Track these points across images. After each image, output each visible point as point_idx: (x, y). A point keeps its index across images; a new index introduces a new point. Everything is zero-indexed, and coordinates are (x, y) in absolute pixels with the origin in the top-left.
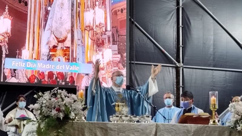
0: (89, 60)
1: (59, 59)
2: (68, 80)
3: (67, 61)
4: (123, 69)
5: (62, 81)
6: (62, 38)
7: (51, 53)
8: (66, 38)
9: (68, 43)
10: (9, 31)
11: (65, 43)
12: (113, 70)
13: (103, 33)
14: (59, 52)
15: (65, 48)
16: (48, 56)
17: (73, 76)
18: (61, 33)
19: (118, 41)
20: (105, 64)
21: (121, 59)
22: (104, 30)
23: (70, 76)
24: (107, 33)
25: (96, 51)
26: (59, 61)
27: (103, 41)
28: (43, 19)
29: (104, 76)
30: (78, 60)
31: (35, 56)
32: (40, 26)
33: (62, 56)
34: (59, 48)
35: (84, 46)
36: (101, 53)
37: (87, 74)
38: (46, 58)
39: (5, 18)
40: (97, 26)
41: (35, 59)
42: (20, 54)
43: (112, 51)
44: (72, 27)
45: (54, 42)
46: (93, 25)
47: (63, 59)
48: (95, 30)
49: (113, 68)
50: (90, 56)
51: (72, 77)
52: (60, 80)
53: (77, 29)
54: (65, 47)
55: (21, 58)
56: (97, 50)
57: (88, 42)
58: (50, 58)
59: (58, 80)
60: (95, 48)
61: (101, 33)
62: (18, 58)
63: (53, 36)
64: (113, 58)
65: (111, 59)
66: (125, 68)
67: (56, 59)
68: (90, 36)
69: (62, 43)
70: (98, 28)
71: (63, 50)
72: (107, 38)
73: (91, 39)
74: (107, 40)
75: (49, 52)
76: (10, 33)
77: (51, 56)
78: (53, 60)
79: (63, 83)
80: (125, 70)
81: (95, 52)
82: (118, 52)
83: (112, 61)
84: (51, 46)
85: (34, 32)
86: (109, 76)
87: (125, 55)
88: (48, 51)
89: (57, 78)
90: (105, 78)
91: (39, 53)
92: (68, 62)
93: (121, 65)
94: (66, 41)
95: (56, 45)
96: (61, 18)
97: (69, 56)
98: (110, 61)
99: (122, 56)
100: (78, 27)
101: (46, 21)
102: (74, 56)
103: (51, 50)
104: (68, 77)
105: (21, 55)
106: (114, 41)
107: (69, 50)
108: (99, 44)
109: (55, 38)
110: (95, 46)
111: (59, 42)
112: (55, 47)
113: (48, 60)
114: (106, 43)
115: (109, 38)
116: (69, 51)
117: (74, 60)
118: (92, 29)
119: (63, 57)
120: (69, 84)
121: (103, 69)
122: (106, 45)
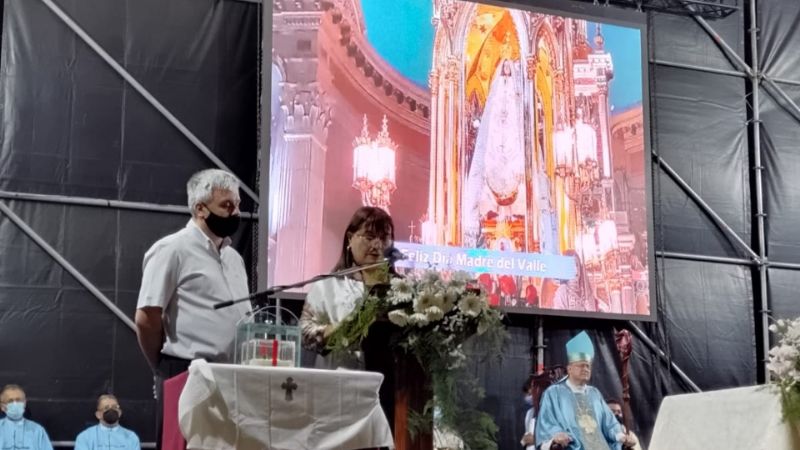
0: (567, 248)
1: (502, 243)
2: (523, 295)
3: (520, 249)
4: (643, 270)
5: (512, 298)
6: (506, 193)
7: (484, 230)
8: (515, 195)
9: (519, 206)
10: (392, 177)
11: (513, 206)
12: (620, 271)
13: (596, 183)
14: (502, 228)
15: (513, 219)
16: (478, 236)
17: (535, 285)
18: (503, 181)
19: (629, 203)
20: (602, 258)
21: (635, 245)
22: (597, 176)
23: (529, 284)
24: (603, 181)
25: (582, 225)
26: (502, 249)
27: (596, 203)
28: (463, 147)
29: (602, 285)
30: (544, 246)
31: (449, 237)
32: (457, 165)
33: (508, 237)
34: (500, 218)
35: (554, 214)
36: (592, 231)
37: (565, 282)
38: (474, 242)
39: (381, 145)
40: (580, 166)
41: (450, 244)
42: (418, 232)
43: (617, 225)
44: (528, 166)
45: (491, 204)
46: (573, 164)
47: (511, 245)
48: (577, 175)
49: (620, 267)
50: (569, 237)
51: (531, 288)
52: (506, 294)
53: (538, 172)
54: (514, 216)
55: (419, 243)
56: (584, 222)
57: (564, 204)
58: (483, 241)
59: (502, 294)
60: (579, 219)
61: (592, 183)
62: (414, 241)
63: (487, 189)
64: (618, 242)
65: (616, 246)
66: (647, 267)
67: (495, 245)
68: (567, 189)
69: (508, 207)
70: (583, 172)
71: (510, 222)
72: (604, 195)
73: (570, 198)
74: (604, 199)
75: (481, 227)
76: (394, 182)
78: (488, 246)
79: (514, 303)
80: (647, 272)
81: (579, 228)
82: (630, 230)
83: (618, 251)
84: (484, 214)
85: (445, 180)
86: (612, 285)
87: (645, 235)
88: (478, 224)
89: (499, 290)
90: (604, 289)
91: (458, 230)
92: (522, 251)
93: (636, 260)
94: (516, 203)
95: (494, 211)
96: (502, 146)
97: (523, 237)
98: (613, 251)
99: (638, 238)
100: (541, 169)
101: (470, 153)
102: (536, 238)
103: (483, 224)
104: (524, 287)
105: (420, 235)
106: (618, 201)
107: (523, 223)
108: (587, 210)
109: (492, 196)
110: (579, 214)
111: (501, 203)
112: (492, 215)
113: (478, 246)
114: (602, 206)
115: (608, 194)
116: (523, 226)
117: (535, 247)
118: (572, 174)
119: (512, 239)
120: (527, 305)
121: (597, 269)
122: (603, 211)
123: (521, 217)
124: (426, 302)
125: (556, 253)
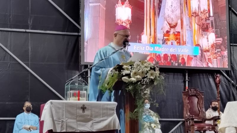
0: (196, 43)
1: (172, 42)
2: (180, 61)
3: (179, 44)
4: (225, 51)
5: (176, 63)
6: (173, 23)
7: (165, 38)
8: (177, 24)
10: (130, 19)
11: (176, 28)
12: (216, 52)
13: (207, 19)
14: (172, 36)
15: (176, 33)
16: (163, 40)
17: (184, 58)
19: (220, 26)
20: (210, 47)
21: (222, 42)
22: (208, 16)
23: (182, 57)
24: (210, 18)
25: (202, 35)
26: (172, 44)
27: (207, 26)
28: (157, 6)
29: (209, 57)
30: (188, 43)
31: (152, 40)
32: (155, 14)
33: (174, 40)
34: (171, 33)
35: (191, 31)
36: (206, 37)
37: (196, 56)
38: (161, 42)
39: (126, 7)
40: (201, 12)
41: (152, 43)
42: (140, 39)
43: (215, 34)
44: (182, 13)
46: (199, 12)
47: (175, 43)
48: (200, 16)
49: (217, 50)
50: (197, 39)
51: (183, 59)
52: (173, 61)
53: (185, 15)
54: (176, 32)
55: (141, 43)
56: (203, 34)
57: (195, 27)
58: (164, 42)
59: (172, 61)
60: (201, 33)
61: (206, 18)
62: (139, 42)
63: (166, 22)
64: (216, 41)
65: (215, 42)
66: (227, 50)
67: (169, 43)
68: (196, 21)
69: (174, 29)
70: (202, 15)
71: (175, 34)
72: (210, 23)
73: (197, 24)
74: (210, 25)
75: (164, 37)
76: (131, 20)
77: (165, 40)
78: (167, 43)
79: (177, 64)
80: (227, 52)
81: (201, 36)
82: (220, 36)
83: (216, 44)
85: (150, 20)
86: (214, 57)
87: (226, 38)
89: (171, 60)
90: (210, 59)
91: (155, 38)
92: (180, 45)
93: (223, 47)
94: (177, 27)
95: (169, 30)
96: (172, 6)
97: (180, 39)
98: (214, 44)
99: (223, 39)
100: (186, 14)
101: (159, 9)
102: (184, 40)
103: (164, 35)
104: (180, 58)
105: (141, 40)
106: (216, 26)
107: (180, 34)
108: (205, 29)
109: (168, 24)
110: (201, 30)
111: (171, 27)
112: (168, 32)
113: (163, 44)
114: (210, 27)
115: (212, 23)
116: (180, 36)
117: (184, 43)
118: (198, 15)
119: (175, 40)
120: (181, 65)
121: (208, 51)
122: (210, 29)
123: (179, 32)
124: (135, 74)
125: (192, 45)
